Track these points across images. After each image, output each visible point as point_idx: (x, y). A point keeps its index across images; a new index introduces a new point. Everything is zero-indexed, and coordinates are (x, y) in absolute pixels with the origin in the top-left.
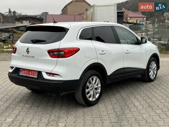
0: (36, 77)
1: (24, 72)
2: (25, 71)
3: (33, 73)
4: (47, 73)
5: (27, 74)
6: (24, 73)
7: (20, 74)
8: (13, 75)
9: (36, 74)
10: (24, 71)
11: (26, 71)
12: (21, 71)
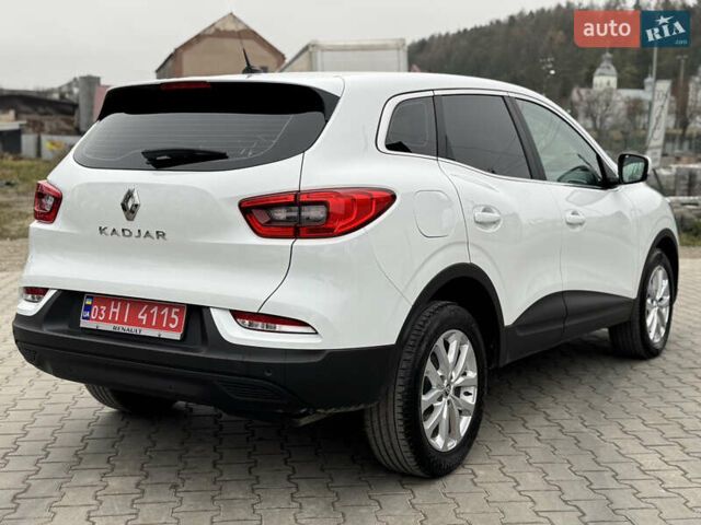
0: (177, 336)
1: (107, 312)
2: (112, 310)
3: (160, 318)
4: (237, 315)
5: (121, 321)
6: (106, 320)
7: (82, 325)
8: (46, 330)
9: (173, 321)
10: (104, 308)
11: (115, 307)
12: (88, 308)
